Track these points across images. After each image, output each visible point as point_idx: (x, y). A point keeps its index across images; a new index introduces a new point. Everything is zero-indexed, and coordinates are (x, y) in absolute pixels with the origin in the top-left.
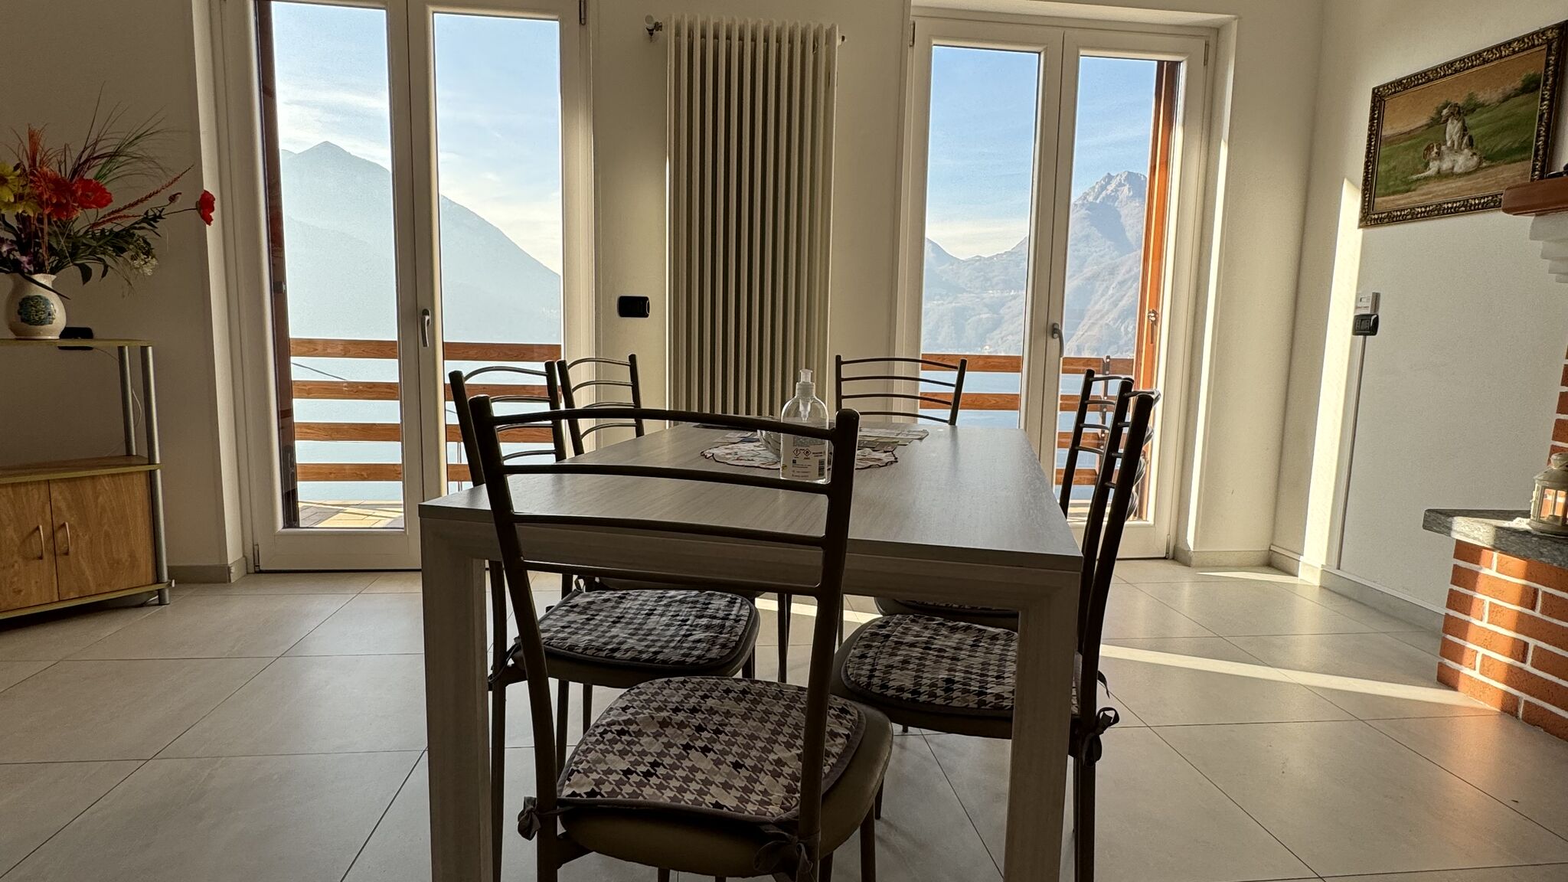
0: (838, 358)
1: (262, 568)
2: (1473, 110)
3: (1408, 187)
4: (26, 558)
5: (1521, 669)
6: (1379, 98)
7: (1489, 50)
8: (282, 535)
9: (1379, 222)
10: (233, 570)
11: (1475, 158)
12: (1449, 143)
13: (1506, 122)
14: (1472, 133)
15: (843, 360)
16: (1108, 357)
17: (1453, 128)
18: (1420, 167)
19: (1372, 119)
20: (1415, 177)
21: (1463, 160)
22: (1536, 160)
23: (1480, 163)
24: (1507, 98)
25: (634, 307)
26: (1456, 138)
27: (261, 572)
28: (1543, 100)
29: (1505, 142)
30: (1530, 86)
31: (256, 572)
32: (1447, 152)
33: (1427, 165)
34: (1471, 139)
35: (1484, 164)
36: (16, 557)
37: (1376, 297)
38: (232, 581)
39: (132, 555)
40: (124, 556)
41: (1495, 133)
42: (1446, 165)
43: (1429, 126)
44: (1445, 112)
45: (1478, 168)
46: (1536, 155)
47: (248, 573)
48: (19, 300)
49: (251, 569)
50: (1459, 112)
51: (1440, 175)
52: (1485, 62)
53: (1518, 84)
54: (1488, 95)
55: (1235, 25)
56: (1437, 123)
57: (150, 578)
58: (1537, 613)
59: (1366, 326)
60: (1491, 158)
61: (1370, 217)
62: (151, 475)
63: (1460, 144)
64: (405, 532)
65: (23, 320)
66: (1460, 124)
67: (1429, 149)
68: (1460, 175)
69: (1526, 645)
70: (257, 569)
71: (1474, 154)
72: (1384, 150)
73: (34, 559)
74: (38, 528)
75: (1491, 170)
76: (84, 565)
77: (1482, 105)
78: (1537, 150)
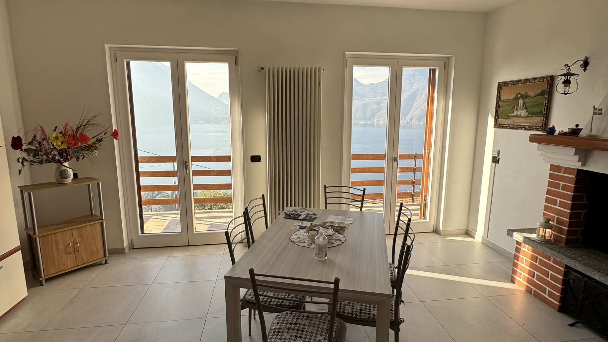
0: (325, 186)
1: (135, 247)
2: (527, 97)
3: (508, 118)
4: (66, 254)
5: (533, 280)
6: (500, 86)
7: (532, 79)
8: (140, 236)
9: (499, 127)
10: (126, 249)
11: (527, 113)
12: (520, 106)
13: (535, 103)
14: (526, 104)
15: (327, 186)
16: (416, 154)
17: (521, 101)
18: (512, 112)
19: (498, 93)
20: (510, 115)
21: (523, 113)
22: (544, 117)
23: (528, 115)
24: (536, 96)
25: (256, 159)
26: (522, 105)
27: (134, 248)
28: (546, 99)
29: (535, 110)
30: (542, 94)
31: (132, 249)
32: (519, 109)
33: (513, 112)
34: (526, 106)
35: (530, 115)
36: (63, 254)
37: (499, 151)
38: (126, 253)
39: (97, 249)
40: (95, 250)
41: (533, 106)
42: (519, 113)
43: (514, 99)
44: (519, 96)
45: (528, 116)
46: (544, 116)
47: (130, 249)
48: (60, 171)
49: (131, 247)
50: (524, 97)
51: (518, 116)
52: (530, 82)
53: (539, 92)
54: (531, 93)
55: (454, 58)
56: (516, 99)
57: (103, 256)
58: (537, 264)
59: (496, 160)
60: (532, 114)
61: (497, 125)
62: (102, 223)
63: (523, 107)
64: (181, 234)
65: (61, 178)
66: (523, 101)
67: (514, 107)
68: (523, 117)
69: (534, 273)
70: (133, 248)
71: (527, 111)
72: (501, 104)
73: (69, 254)
74: (69, 244)
75: (531, 118)
76: (83, 254)
77: (529, 96)
78: (544, 115)
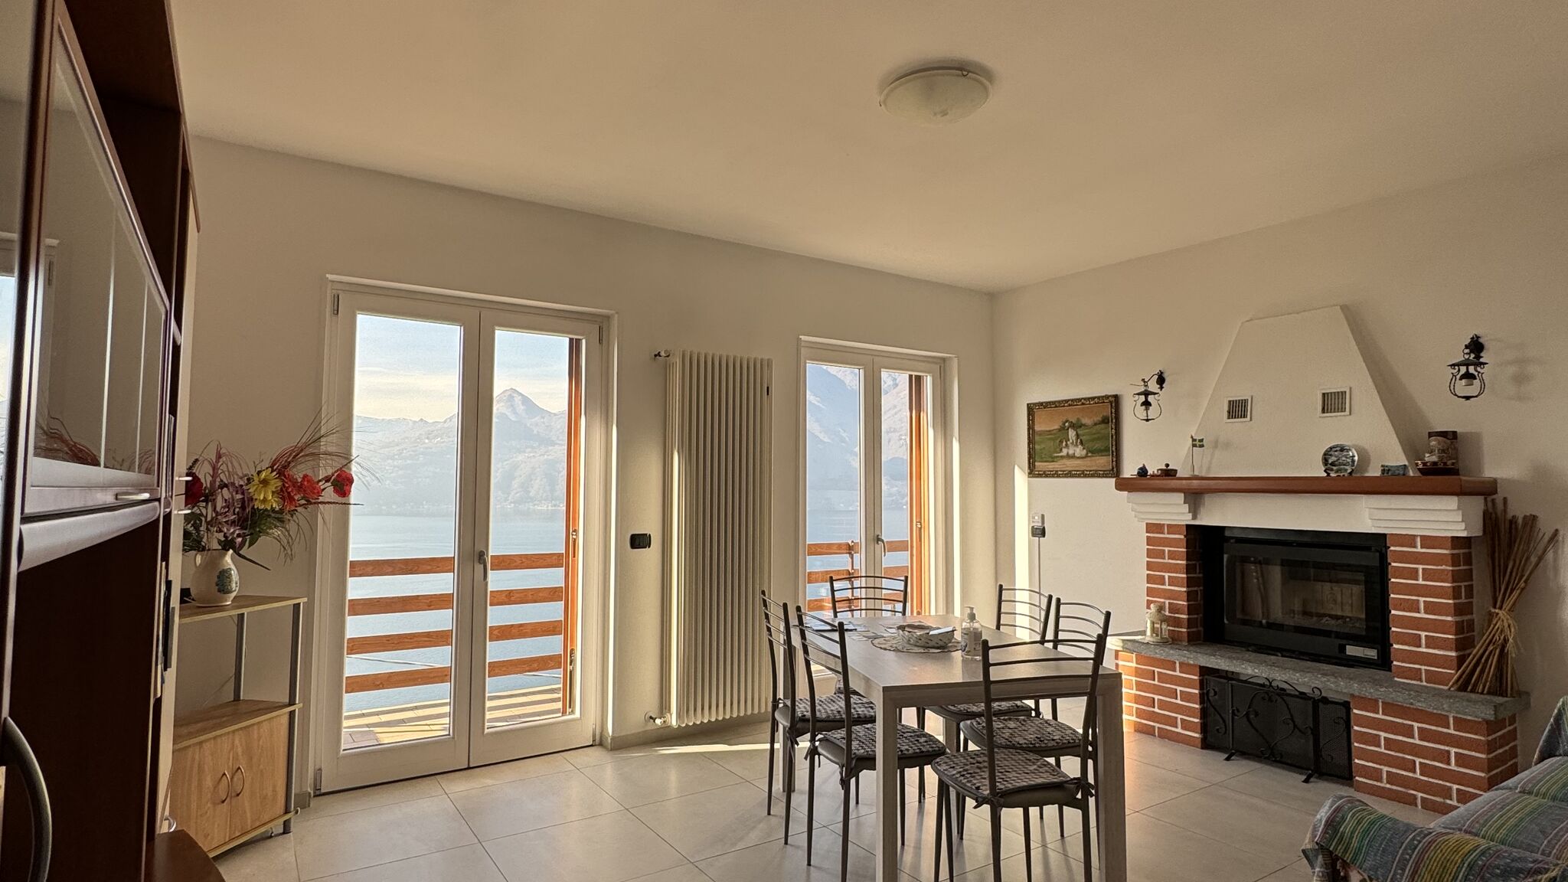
1: (321, 791)
2: (1081, 427)
3: (1053, 460)
4: (214, 804)
5: (1153, 712)
6: (1031, 409)
7: (1085, 399)
8: (344, 757)
9: (1040, 476)
11: (1085, 451)
12: (1071, 441)
13: (1096, 436)
14: (1082, 438)
15: (834, 579)
17: (1072, 433)
18: (1058, 450)
19: (1029, 420)
20: (1056, 455)
21: (1079, 451)
22: (1113, 456)
23: (1087, 454)
24: (1096, 424)
25: (639, 541)
26: (1074, 438)
27: (322, 794)
28: (1112, 429)
29: (1097, 446)
30: (1105, 421)
32: (1070, 445)
33: (1061, 450)
34: (1081, 440)
35: (1090, 455)
36: (209, 805)
37: (1043, 516)
38: (310, 806)
39: (274, 790)
40: (269, 791)
41: (1093, 440)
42: (1071, 452)
43: (1060, 430)
44: (1067, 424)
45: (1086, 456)
46: (1113, 455)
48: (217, 574)
49: (313, 793)
50: (1073, 426)
51: (1068, 456)
52: (1083, 404)
53: (1099, 418)
54: (1086, 421)
55: (956, 360)
56: (1063, 429)
57: (282, 811)
58: (1156, 682)
59: (1039, 532)
60: (1093, 452)
61: (1033, 472)
62: (292, 714)
63: (1077, 442)
65: (219, 591)
66: (1075, 433)
67: (1061, 442)
68: (1078, 458)
69: (1154, 699)
70: (318, 793)
71: (1084, 449)
72: (1037, 438)
73: (219, 804)
74: (224, 774)
75: (1093, 458)
76: (247, 804)
77: (1084, 425)
78: (1113, 452)
